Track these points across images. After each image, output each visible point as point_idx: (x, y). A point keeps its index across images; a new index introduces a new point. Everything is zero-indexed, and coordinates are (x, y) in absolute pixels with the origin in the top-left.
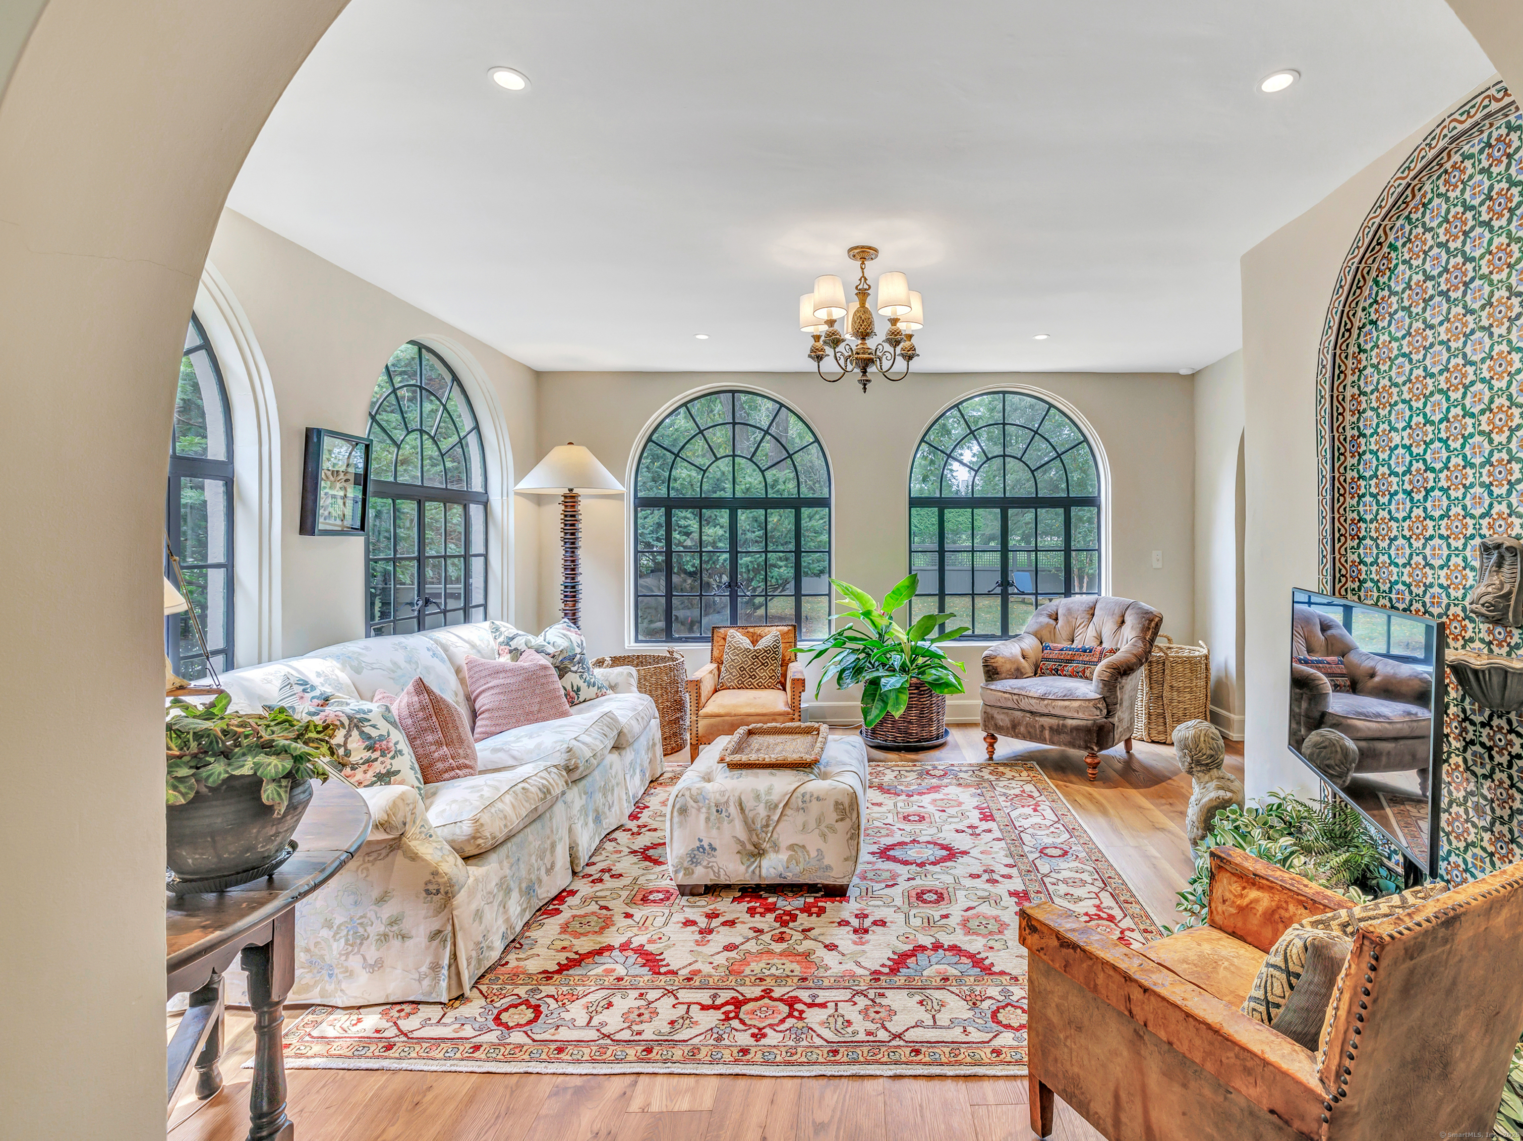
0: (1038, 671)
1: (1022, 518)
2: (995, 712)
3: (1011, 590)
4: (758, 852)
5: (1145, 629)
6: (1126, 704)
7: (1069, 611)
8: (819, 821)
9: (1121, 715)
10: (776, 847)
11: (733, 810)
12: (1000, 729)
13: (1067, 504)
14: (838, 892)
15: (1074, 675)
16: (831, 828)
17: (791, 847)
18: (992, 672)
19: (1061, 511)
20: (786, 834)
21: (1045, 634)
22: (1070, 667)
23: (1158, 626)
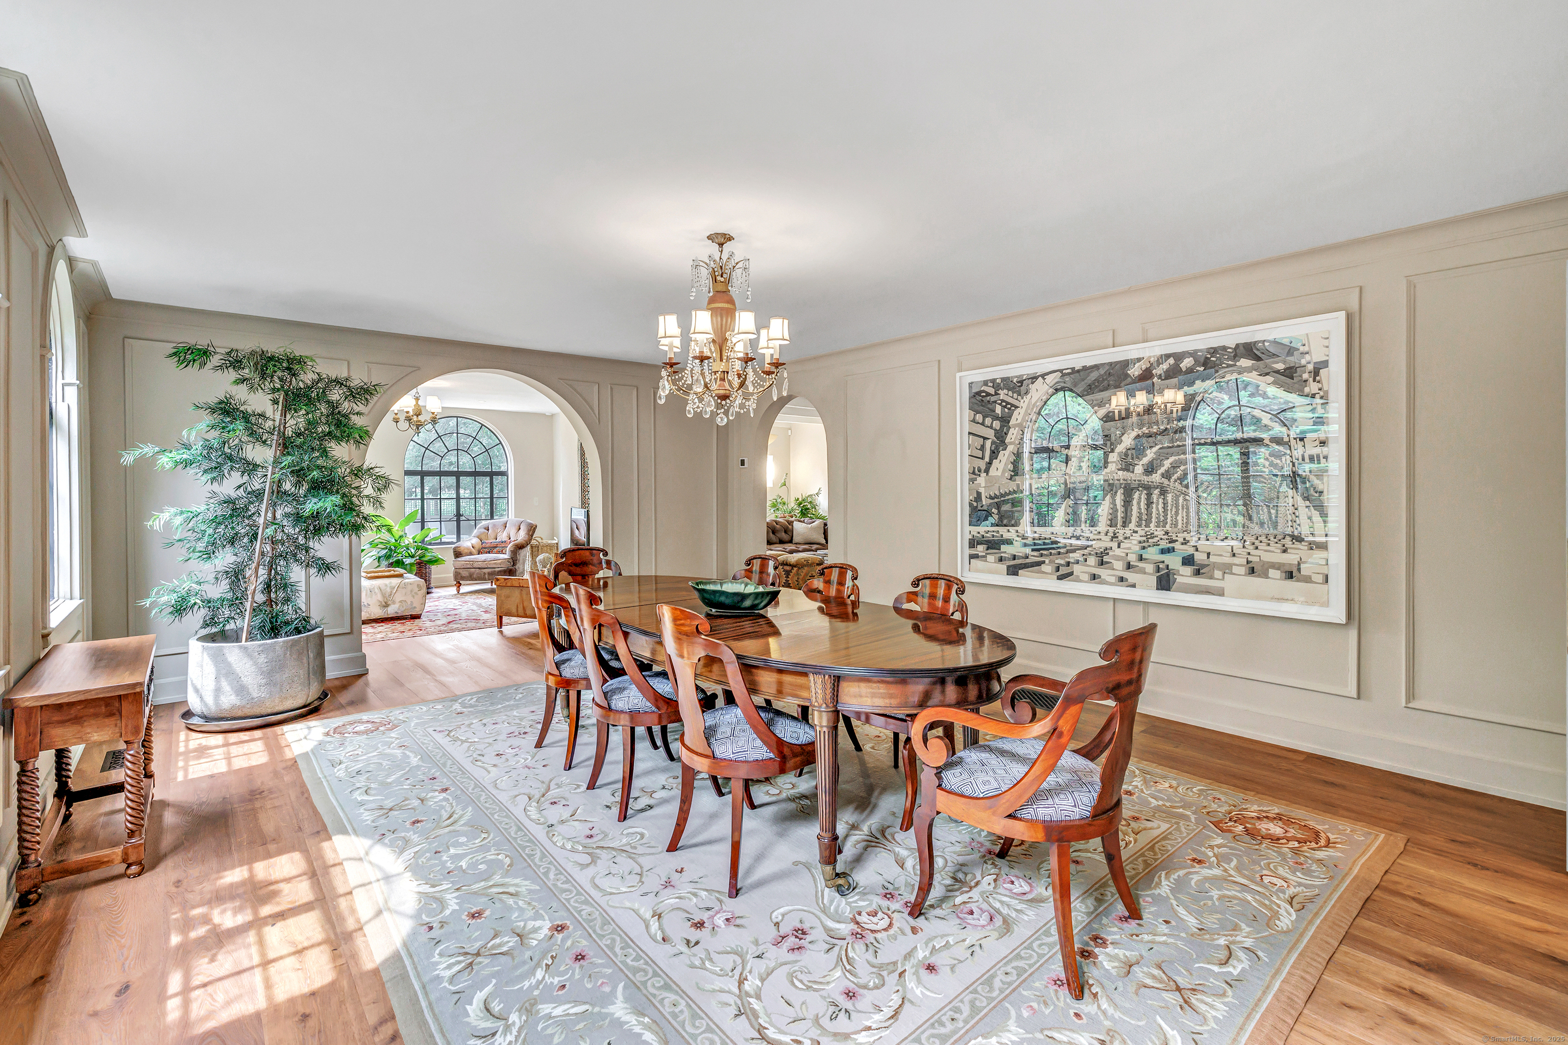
0: (479, 552)
1: (430, 482)
2: (461, 571)
3: (462, 518)
4: (386, 605)
5: (529, 531)
6: (521, 561)
7: (494, 525)
8: (411, 591)
9: (519, 566)
10: (394, 603)
11: (376, 590)
12: (463, 578)
13: (491, 474)
14: (418, 617)
15: (498, 552)
16: (416, 593)
17: (401, 602)
18: (458, 554)
19: (488, 479)
20: (398, 597)
21: (483, 537)
22: (495, 550)
23: (535, 529)
